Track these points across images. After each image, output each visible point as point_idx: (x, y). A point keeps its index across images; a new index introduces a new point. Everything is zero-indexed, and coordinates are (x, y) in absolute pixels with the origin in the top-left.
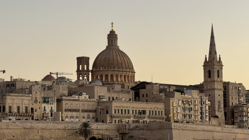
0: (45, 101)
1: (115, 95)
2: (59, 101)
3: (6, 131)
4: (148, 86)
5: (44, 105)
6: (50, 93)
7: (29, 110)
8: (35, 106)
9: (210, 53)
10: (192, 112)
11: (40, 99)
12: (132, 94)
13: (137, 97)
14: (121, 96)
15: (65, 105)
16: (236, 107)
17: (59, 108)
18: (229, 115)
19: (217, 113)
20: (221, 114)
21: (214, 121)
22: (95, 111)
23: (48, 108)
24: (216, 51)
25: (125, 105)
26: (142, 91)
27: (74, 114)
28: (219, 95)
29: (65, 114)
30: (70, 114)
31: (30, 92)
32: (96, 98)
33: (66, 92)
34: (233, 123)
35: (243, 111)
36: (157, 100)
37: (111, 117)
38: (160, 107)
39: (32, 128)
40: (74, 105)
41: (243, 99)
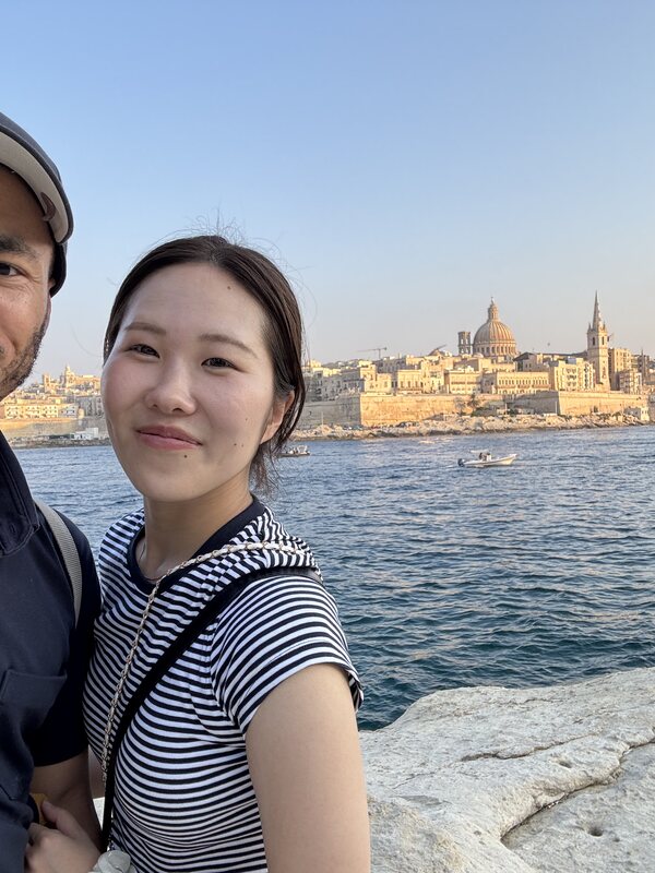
0: (433, 375)
1: (499, 367)
2: (446, 374)
3: (400, 404)
4: (531, 357)
5: (433, 379)
6: (438, 368)
7: (419, 384)
8: (425, 381)
9: (594, 321)
10: (577, 380)
11: (428, 374)
12: (514, 366)
13: (520, 368)
14: (504, 367)
15: (452, 378)
16: (622, 372)
17: (446, 382)
18: (614, 381)
19: (601, 380)
20: (605, 381)
21: (598, 387)
22: (480, 383)
23: (436, 381)
24: (599, 318)
25: (509, 375)
26: (525, 362)
27: (460, 386)
28: (603, 362)
29: (452, 386)
30: (456, 386)
31: (419, 368)
32: (481, 370)
33: (451, 367)
34: (618, 389)
35: (628, 377)
36: (540, 369)
37: (496, 388)
38: (545, 375)
39: (422, 401)
40: (460, 378)
41: (629, 364)
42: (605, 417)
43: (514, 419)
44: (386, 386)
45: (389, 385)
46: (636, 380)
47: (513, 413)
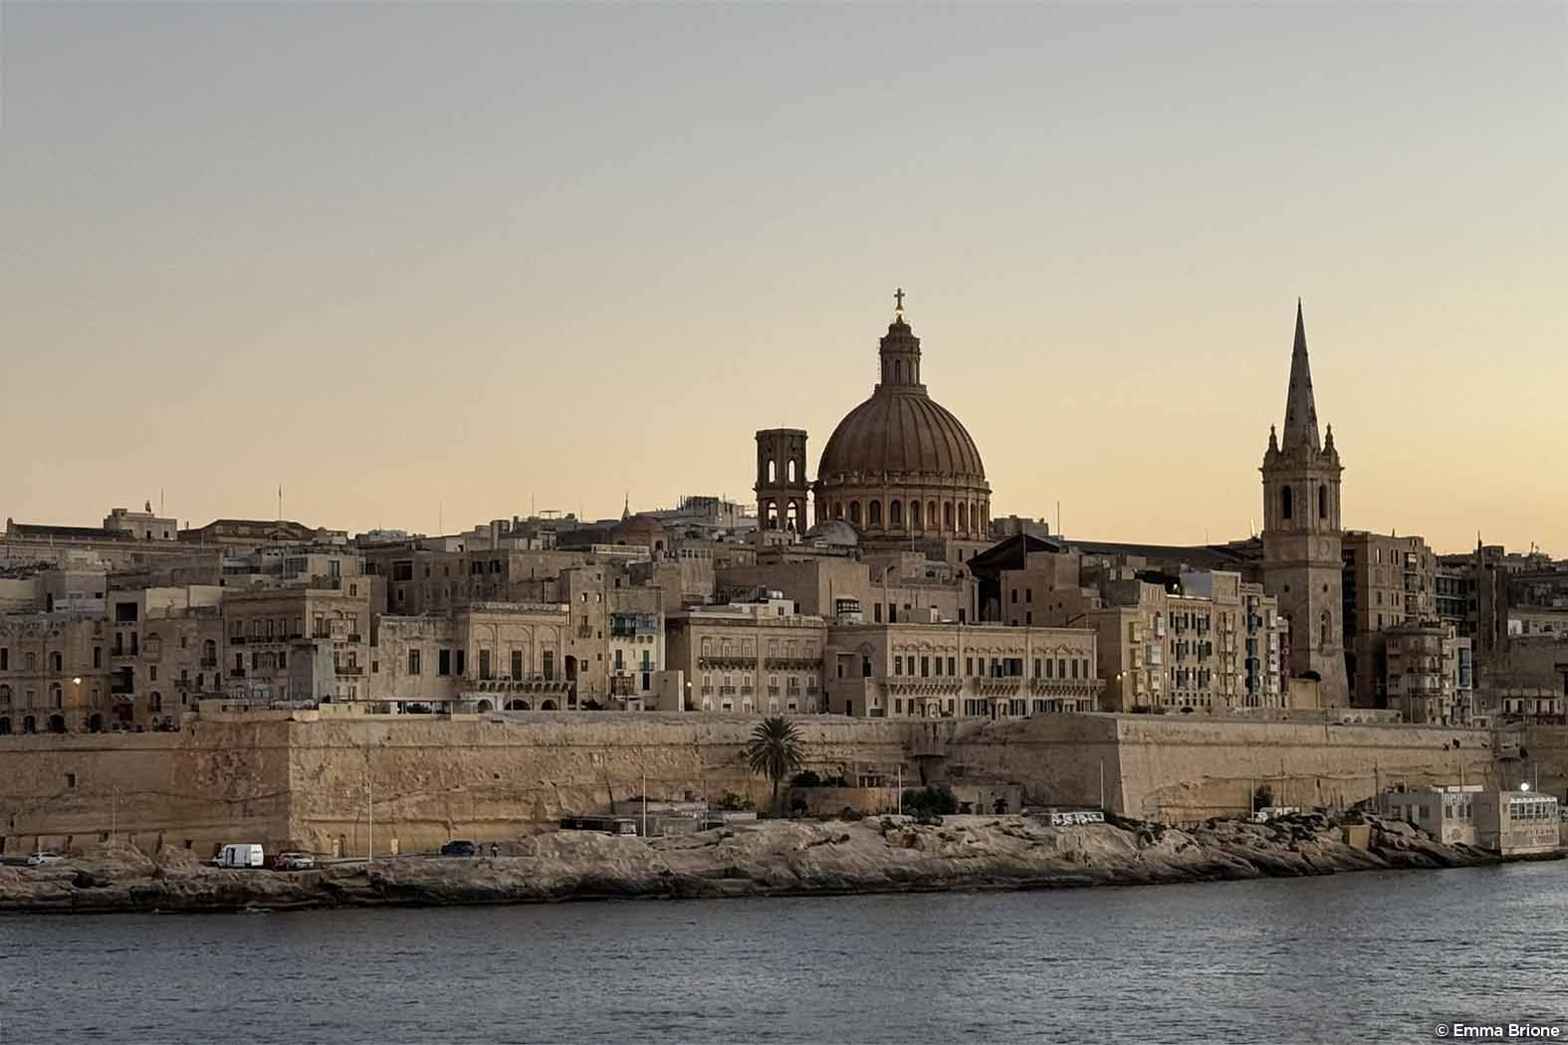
0: (622, 628)
1: (900, 598)
2: (676, 627)
3: (467, 757)
4: (1033, 560)
5: (615, 644)
6: (641, 599)
7: (560, 664)
8: (583, 650)
9: (1291, 418)
10: (1211, 663)
11: (598, 623)
12: (967, 594)
13: (989, 604)
14: (924, 598)
15: (701, 641)
16: (1395, 633)
17: (676, 657)
18: (1366, 665)
19: (1315, 661)
20: (1330, 665)
21: (1303, 696)
22: (819, 664)
23: (633, 654)
24: (1313, 410)
25: (936, 639)
26: (1010, 579)
27: (737, 677)
28: (1324, 587)
29: (700, 676)
30: (717, 677)
31: (563, 596)
32: (825, 608)
33: (705, 588)
34: (1381, 702)
35: (1421, 652)
36: (1068, 618)
37: (883, 688)
38: (1081, 643)
39: (565, 743)
40: (737, 643)
41: (1425, 601)
42: (1303, 826)
43: (929, 835)
44: (415, 667)
45: (430, 663)
46: (1450, 667)
47: (930, 804)
